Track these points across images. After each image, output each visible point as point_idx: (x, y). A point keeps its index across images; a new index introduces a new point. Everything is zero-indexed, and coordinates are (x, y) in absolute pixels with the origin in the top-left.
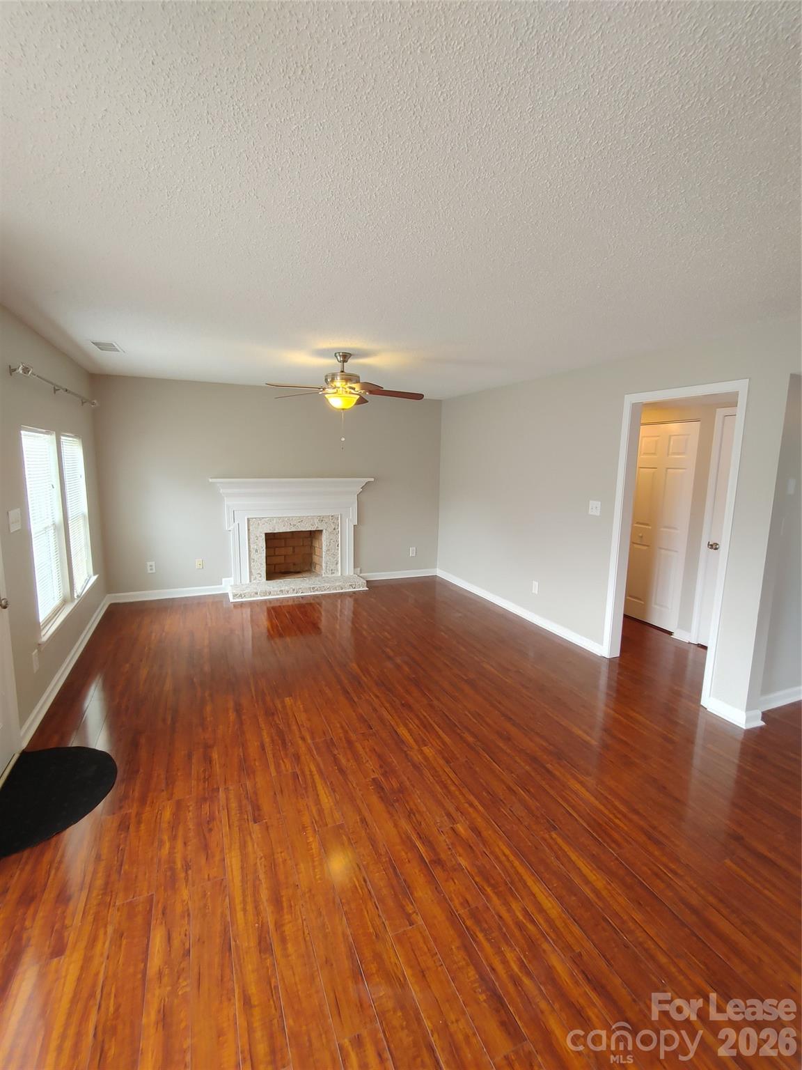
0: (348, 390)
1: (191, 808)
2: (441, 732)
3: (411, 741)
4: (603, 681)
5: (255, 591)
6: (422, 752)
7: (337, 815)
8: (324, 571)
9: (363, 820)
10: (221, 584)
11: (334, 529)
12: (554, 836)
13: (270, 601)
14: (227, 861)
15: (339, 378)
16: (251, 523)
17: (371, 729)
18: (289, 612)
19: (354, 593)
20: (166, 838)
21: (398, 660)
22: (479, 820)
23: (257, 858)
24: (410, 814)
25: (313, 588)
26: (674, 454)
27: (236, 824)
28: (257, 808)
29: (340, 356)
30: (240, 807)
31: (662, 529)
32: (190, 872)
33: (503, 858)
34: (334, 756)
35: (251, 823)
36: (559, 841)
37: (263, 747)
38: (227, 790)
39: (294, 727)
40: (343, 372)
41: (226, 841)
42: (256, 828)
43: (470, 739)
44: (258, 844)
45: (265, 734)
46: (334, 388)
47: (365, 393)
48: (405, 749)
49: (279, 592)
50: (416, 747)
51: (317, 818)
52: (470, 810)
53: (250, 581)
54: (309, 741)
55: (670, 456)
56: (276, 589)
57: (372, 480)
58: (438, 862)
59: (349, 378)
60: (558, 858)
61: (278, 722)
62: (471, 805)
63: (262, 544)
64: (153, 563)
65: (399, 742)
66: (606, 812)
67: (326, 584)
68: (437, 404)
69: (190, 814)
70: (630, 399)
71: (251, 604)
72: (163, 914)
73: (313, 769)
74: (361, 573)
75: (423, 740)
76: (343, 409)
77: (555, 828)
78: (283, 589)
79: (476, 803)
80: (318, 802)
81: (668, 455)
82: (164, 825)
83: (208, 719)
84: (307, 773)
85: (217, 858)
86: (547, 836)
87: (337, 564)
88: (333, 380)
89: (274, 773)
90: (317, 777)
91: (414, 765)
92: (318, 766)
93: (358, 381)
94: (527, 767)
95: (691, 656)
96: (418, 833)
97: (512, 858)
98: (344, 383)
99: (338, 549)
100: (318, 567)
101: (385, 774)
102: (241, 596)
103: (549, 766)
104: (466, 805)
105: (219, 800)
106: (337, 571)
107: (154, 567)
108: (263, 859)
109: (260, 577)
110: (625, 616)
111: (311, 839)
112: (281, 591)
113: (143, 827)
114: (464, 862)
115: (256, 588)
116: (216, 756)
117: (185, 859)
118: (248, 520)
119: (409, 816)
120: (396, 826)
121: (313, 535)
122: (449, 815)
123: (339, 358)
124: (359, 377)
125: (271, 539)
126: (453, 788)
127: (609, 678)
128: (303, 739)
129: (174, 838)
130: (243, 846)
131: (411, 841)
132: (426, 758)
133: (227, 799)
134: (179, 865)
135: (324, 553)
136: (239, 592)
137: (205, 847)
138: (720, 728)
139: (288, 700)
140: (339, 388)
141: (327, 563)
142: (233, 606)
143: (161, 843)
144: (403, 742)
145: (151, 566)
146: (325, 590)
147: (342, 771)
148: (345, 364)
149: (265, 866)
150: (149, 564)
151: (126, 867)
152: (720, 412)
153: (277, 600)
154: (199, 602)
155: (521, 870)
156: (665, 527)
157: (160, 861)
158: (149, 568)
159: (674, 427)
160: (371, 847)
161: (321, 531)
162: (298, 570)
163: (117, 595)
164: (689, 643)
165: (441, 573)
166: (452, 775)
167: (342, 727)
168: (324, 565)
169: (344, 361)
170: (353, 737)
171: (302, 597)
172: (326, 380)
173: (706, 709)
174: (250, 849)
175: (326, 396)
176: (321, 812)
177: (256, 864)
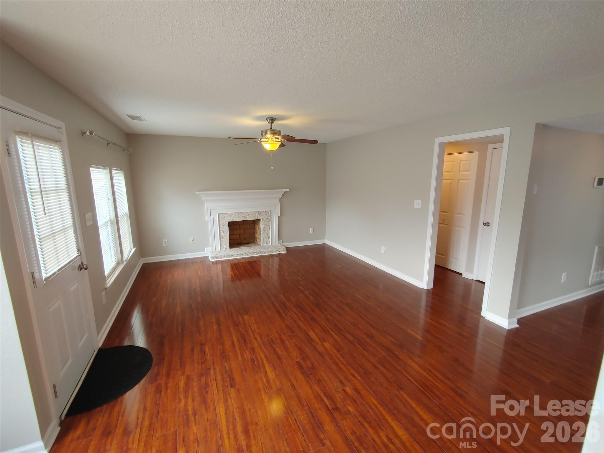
0: (275, 139)
1: (195, 380)
2: (333, 334)
3: (317, 340)
4: (423, 303)
5: (224, 255)
6: (323, 346)
7: (278, 383)
8: (262, 243)
9: (293, 386)
10: (205, 251)
11: (267, 219)
12: (402, 392)
13: (232, 260)
14: (217, 410)
15: (269, 133)
16: (220, 216)
17: (294, 333)
18: (243, 266)
19: (279, 254)
20: (182, 397)
21: (307, 293)
22: (358, 384)
23: (234, 408)
24: (319, 382)
25: (256, 252)
26: (462, 171)
27: (221, 388)
28: (232, 379)
29: (269, 119)
30: (223, 378)
31: (457, 215)
32: (197, 417)
33: (373, 407)
34: (274, 349)
35: (229, 388)
36: (405, 396)
37: (233, 344)
38: (214, 369)
39: (250, 332)
40: (271, 129)
41: (216, 398)
42: (232, 391)
43: (351, 338)
44: (234, 400)
45: (234, 336)
46: (267, 138)
47: (284, 141)
48: (314, 344)
49: (237, 255)
50: (320, 343)
51: (266, 385)
52: (353, 379)
53: (221, 249)
54: (259, 340)
55: (460, 173)
56: (235, 253)
57: (288, 190)
58: (337, 409)
59: (275, 132)
60: (405, 406)
61: (241, 330)
62: (353, 376)
63: (227, 228)
64: (166, 240)
65: (310, 340)
66: (431, 379)
67: (263, 250)
68: (325, 145)
69: (195, 383)
70: (438, 141)
71: (222, 262)
72: (183, 441)
73: (263, 356)
74: (283, 243)
75: (324, 339)
76: (272, 151)
77: (402, 389)
78: (239, 253)
79: (356, 375)
80: (266, 375)
81: (459, 172)
82: (181, 390)
83: (202, 329)
84: (259, 358)
85: (212, 408)
86: (397, 393)
87: (269, 238)
88: (266, 134)
89: (240, 359)
90: (265, 361)
91: (320, 354)
92: (265, 354)
93: (280, 134)
94: (384, 354)
95: (473, 287)
96: (324, 393)
97: (378, 406)
98: (272, 136)
99: (269, 230)
100: (258, 240)
101: (303, 359)
102: (216, 257)
103: (396, 352)
104: (351, 376)
105: (210, 375)
106: (269, 242)
107: (166, 243)
108: (238, 409)
109: (226, 247)
110: (436, 265)
111: (264, 397)
112: (239, 254)
113: (169, 390)
114: (351, 409)
115: (224, 253)
116: (208, 350)
117: (193, 409)
118: (218, 214)
119: (318, 383)
120: (311, 388)
121: (255, 222)
122: (341, 382)
123: (269, 121)
124: (281, 132)
125: (232, 225)
126: (342, 366)
127: (427, 301)
128: (256, 339)
129: (186, 397)
130: (226, 401)
131: (320, 397)
132: (326, 349)
133: (215, 374)
134: (190, 412)
135: (261, 233)
136: (215, 256)
137: (204, 402)
138: (493, 329)
139: (246, 317)
140: (269, 138)
141: (263, 238)
142: (211, 263)
143: (180, 400)
144: (312, 340)
145: (165, 242)
146: (263, 253)
147: (279, 357)
148: (272, 124)
149: (239, 413)
150: (164, 241)
151: (161, 414)
152: (491, 147)
153: (236, 259)
154: (193, 261)
155: (384, 413)
156: (458, 214)
157: (180, 410)
158: (164, 243)
159: (462, 156)
160: (298, 401)
161: (260, 220)
162: (247, 242)
163: (148, 258)
164: (472, 280)
165: (328, 242)
166: (342, 359)
167: (277, 332)
168: (262, 239)
169: (272, 123)
170: (284, 337)
171: (250, 258)
172: (262, 134)
173: (484, 318)
174: (230, 402)
175: (262, 143)
176: (268, 381)
177: (233, 412)
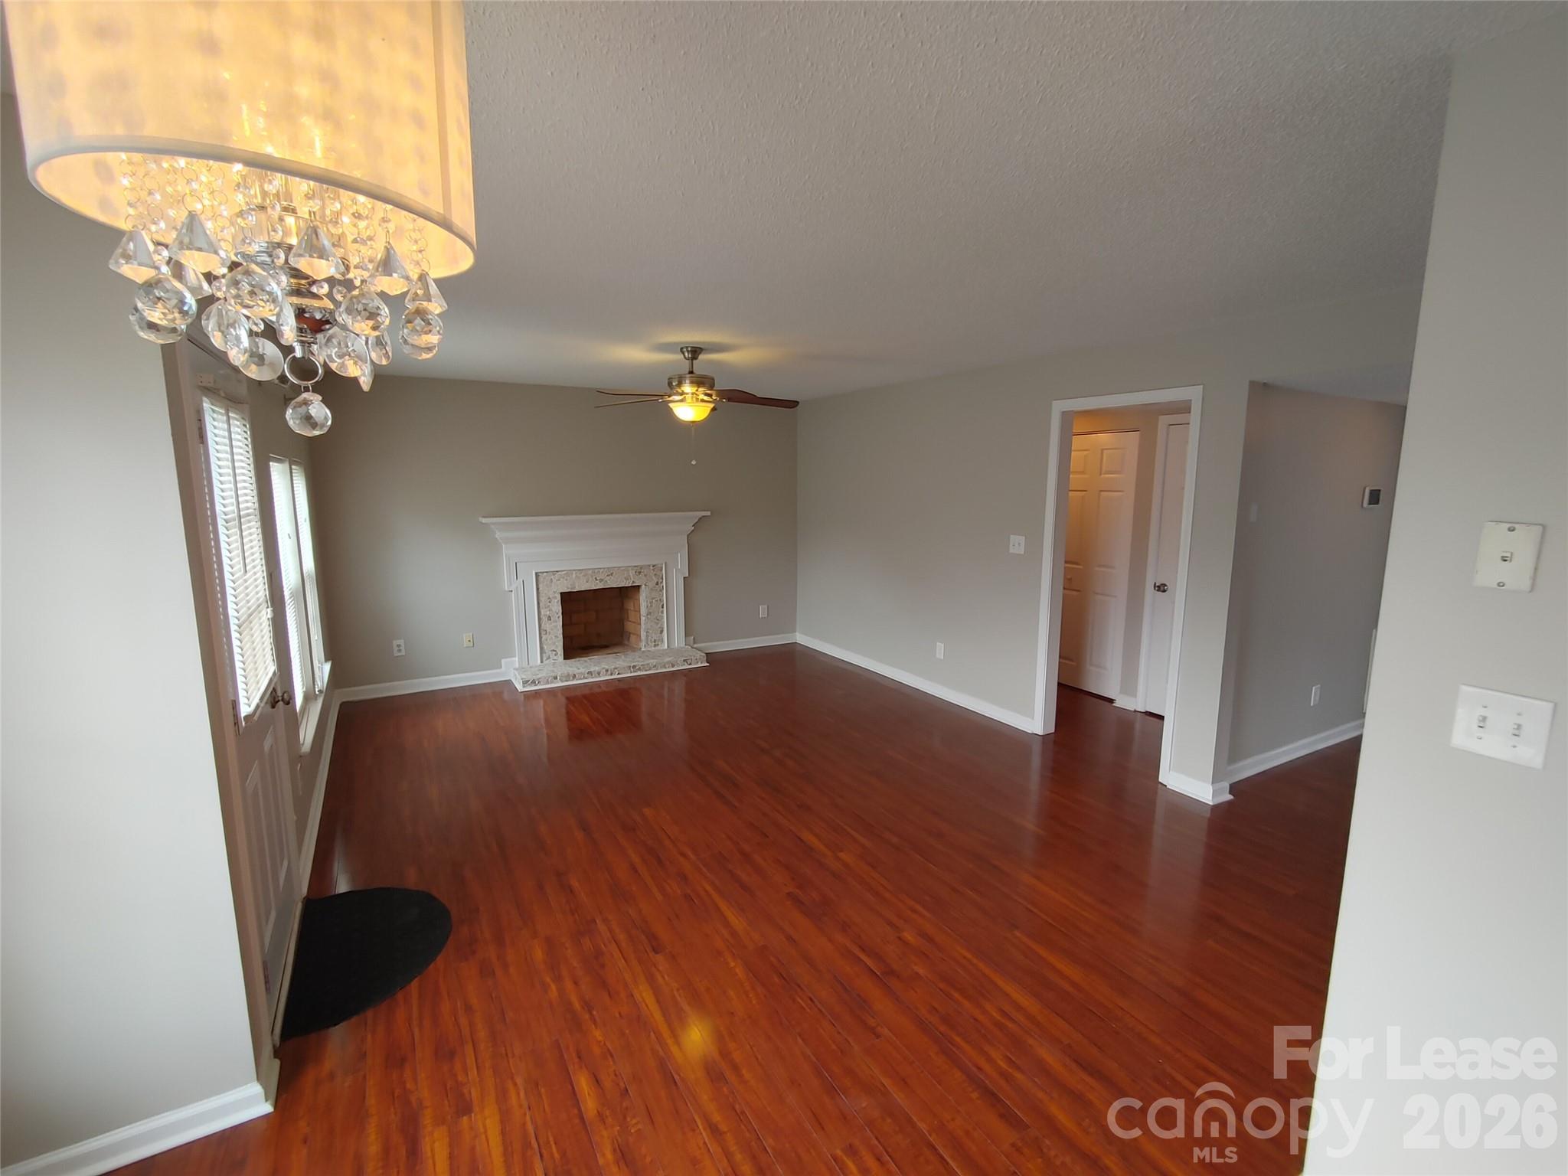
1: (567, 945)
2: (855, 834)
5: (553, 674)
6: (838, 859)
7: (756, 936)
8: (643, 644)
10: (501, 667)
11: (657, 584)
12: (1017, 933)
13: (574, 687)
14: (637, 996)
15: (687, 381)
16: (541, 579)
19: (691, 670)
22: (928, 926)
23: (672, 990)
24: (844, 927)
25: (634, 667)
26: (1105, 474)
27: (633, 957)
28: (652, 937)
29: (688, 351)
30: (631, 938)
31: (1097, 569)
32: (595, 1013)
33: (964, 962)
34: (730, 871)
35: (652, 954)
36: (1025, 939)
37: (635, 870)
38: (605, 920)
39: (668, 843)
40: (692, 372)
41: (627, 976)
42: (660, 959)
44: (668, 976)
45: (632, 853)
46: (681, 394)
47: (721, 400)
48: (818, 856)
49: (586, 675)
50: (829, 853)
51: (732, 942)
53: (542, 662)
55: (1103, 476)
56: (581, 670)
57: (709, 513)
59: (700, 381)
60: (1026, 956)
61: (643, 838)
63: (557, 608)
64: (401, 642)
65: (807, 849)
66: (1071, 905)
69: (569, 951)
70: (1059, 407)
71: (549, 693)
72: (579, 1057)
74: (694, 643)
76: (691, 422)
77: (1016, 927)
78: (592, 670)
82: (541, 966)
83: (548, 842)
84: (702, 893)
85: (623, 995)
86: (1009, 935)
87: (662, 632)
88: (680, 384)
89: (660, 897)
90: (716, 896)
91: (836, 875)
92: (713, 884)
93: (711, 387)
98: (695, 388)
99: (662, 612)
100: (633, 638)
101: (800, 887)
102: (533, 682)
103: (994, 862)
104: (909, 912)
105: (600, 932)
106: (662, 641)
107: (403, 648)
109: (556, 655)
112: (590, 673)
113: (512, 970)
115: (553, 671)
116: (577, 884)
117: (582, 998)
118: (536, 573)
119: (844, 930)
120: (830, 940)
123: (686, 354)
126: (887, 895)
127: (1043, 756)
128: (683, 855)
130: (650, 977)
131: (854, 955)
132: (846, 865)
133: (611, 930)
135: (643, 618)
136: (531, 678)
137: (602, 984)
138: (1182, 806)
140: (687, 394)
141: (647, 632)
142: (522, 698)
143: (545, 985)
144: (811, 849)
145: (399, 646)
146: (650, 669)
147: (745, 888)
149: (686, 998)
150: (395, 643)
151: (510, 1015)
152: (1164, 420)
153: (586, 685)
155: (987, 971)
156: (1100, 566)
157: (551, 1003)
158: (396, 649)
159: (1104, 438)
161: (639, 587)
162: (606, 643)
164: (1135, 711)
165: (801, 639)
166: (884, 882)
167: (730, 838)
168: (643, 635)
169: (694, 358)
170: (747, 848)
172: (670, 384)
173: (1166, 786)
174: (660, 981)
175: (671, 405)
